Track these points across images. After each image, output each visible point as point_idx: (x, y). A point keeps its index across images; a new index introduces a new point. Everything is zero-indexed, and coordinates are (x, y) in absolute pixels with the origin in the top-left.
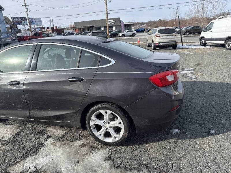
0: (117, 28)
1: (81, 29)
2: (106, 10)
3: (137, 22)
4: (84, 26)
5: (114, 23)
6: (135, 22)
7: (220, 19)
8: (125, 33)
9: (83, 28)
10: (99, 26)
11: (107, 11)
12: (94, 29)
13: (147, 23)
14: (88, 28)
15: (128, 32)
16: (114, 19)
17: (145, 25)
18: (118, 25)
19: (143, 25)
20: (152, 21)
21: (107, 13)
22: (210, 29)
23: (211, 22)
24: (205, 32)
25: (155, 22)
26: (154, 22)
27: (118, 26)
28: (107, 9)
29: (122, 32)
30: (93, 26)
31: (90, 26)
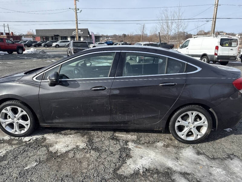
0: (85, 40)
1: (44, 38)
2: (75, 20)
3: (102, 35)
4: (48, 34)
5: (82, 34)
6: (99, 34)
7: (195, 38)
8: (96, 45)
9: (46, 37)
10: (65, 36)
11: (77, 21)
12: (60, 38)
13: (111, 37)
14: (52, 37)
15: (99, 44)
16: (82, 30)
17: (110, 38)
18: (87, 36)
19: (108, 38)
20: (116, 35)
21: (77, 23)
22: (186, 46)
23: (186, 40)
24: (181, 48)
25: (120, 37)
26: (118, 36)
27: (85, 38)
28: (77, 18)
29: (92, 44)
30: (58, 35)
31: (55, 35)
